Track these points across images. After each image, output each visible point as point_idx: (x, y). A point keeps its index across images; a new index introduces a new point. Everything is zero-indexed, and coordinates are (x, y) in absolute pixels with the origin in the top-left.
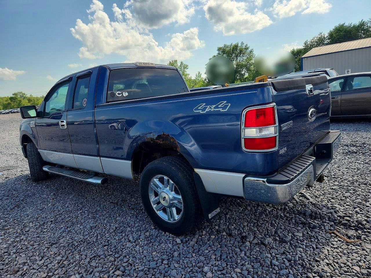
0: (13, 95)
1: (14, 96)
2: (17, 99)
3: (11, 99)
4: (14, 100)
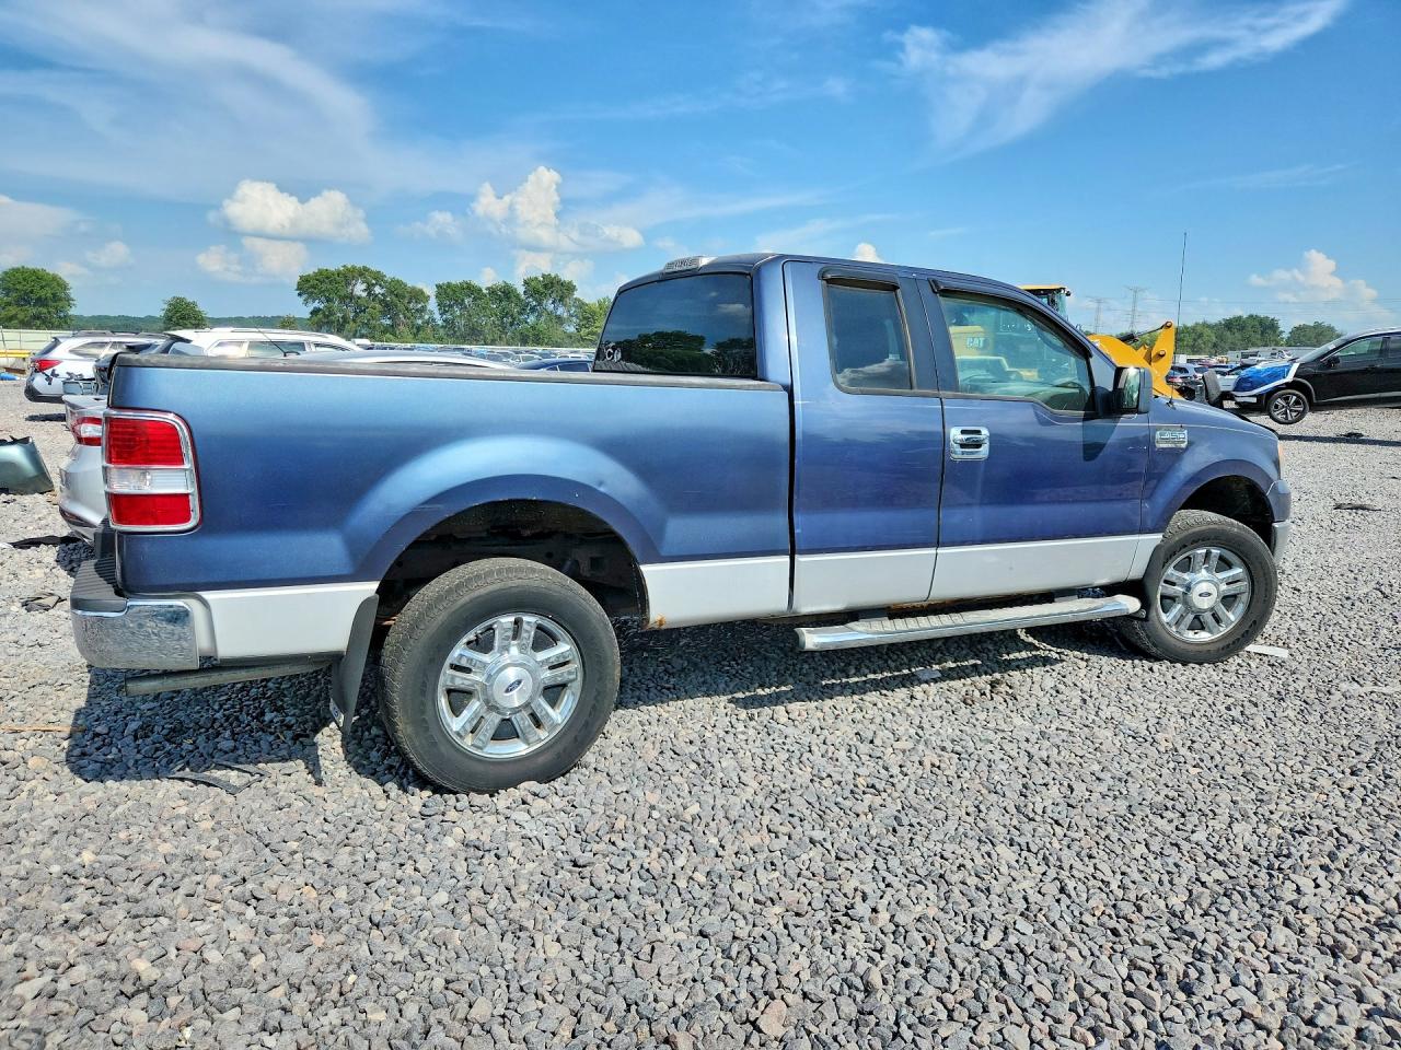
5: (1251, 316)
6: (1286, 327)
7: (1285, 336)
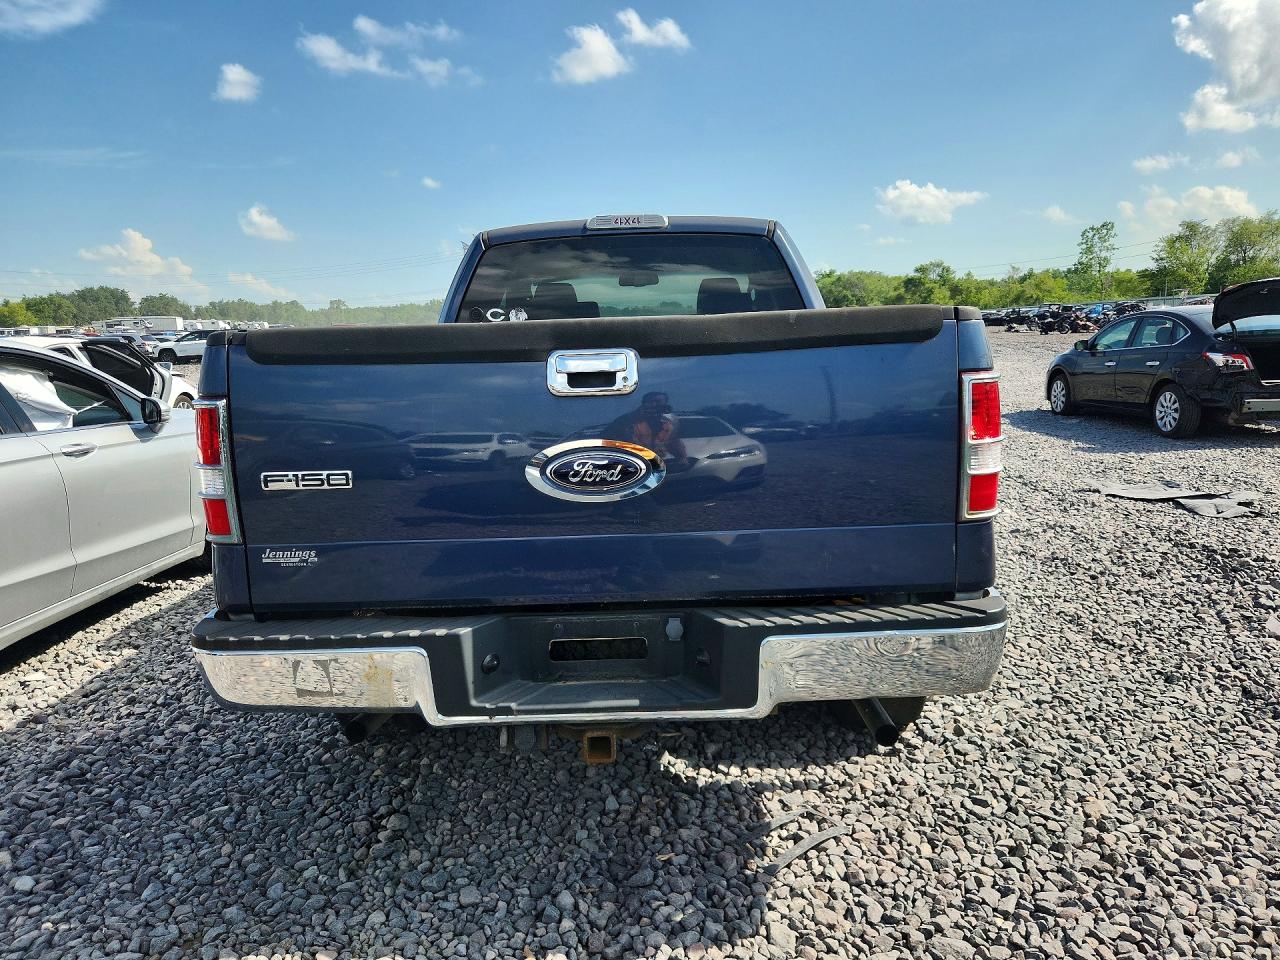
0: (917, 270)
1: (918, 275)
2: (923, 284)
3: (909, 283)
4: (915, 286)
5: (102, 288)
6: (135, 298)
7: (137, 306)
